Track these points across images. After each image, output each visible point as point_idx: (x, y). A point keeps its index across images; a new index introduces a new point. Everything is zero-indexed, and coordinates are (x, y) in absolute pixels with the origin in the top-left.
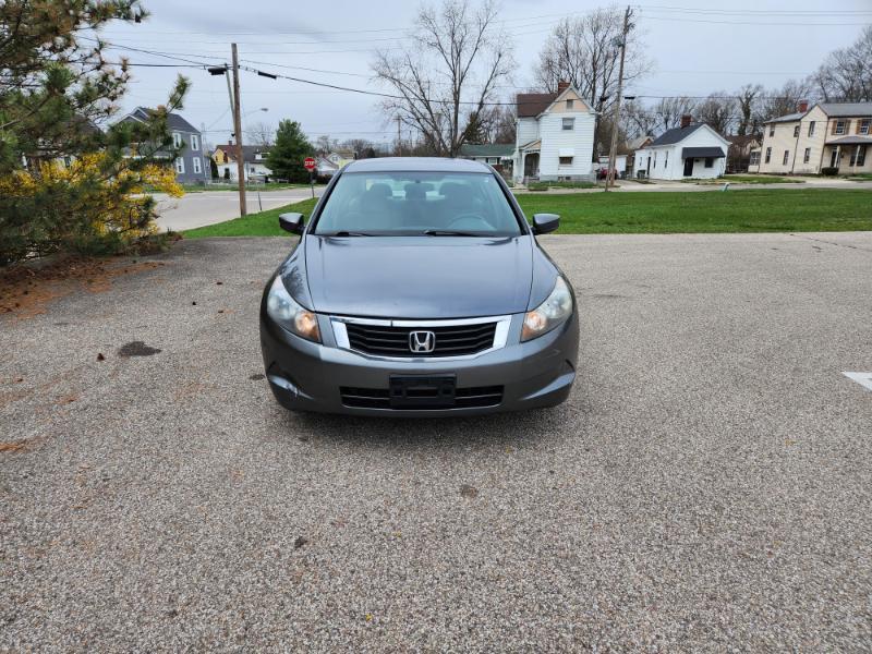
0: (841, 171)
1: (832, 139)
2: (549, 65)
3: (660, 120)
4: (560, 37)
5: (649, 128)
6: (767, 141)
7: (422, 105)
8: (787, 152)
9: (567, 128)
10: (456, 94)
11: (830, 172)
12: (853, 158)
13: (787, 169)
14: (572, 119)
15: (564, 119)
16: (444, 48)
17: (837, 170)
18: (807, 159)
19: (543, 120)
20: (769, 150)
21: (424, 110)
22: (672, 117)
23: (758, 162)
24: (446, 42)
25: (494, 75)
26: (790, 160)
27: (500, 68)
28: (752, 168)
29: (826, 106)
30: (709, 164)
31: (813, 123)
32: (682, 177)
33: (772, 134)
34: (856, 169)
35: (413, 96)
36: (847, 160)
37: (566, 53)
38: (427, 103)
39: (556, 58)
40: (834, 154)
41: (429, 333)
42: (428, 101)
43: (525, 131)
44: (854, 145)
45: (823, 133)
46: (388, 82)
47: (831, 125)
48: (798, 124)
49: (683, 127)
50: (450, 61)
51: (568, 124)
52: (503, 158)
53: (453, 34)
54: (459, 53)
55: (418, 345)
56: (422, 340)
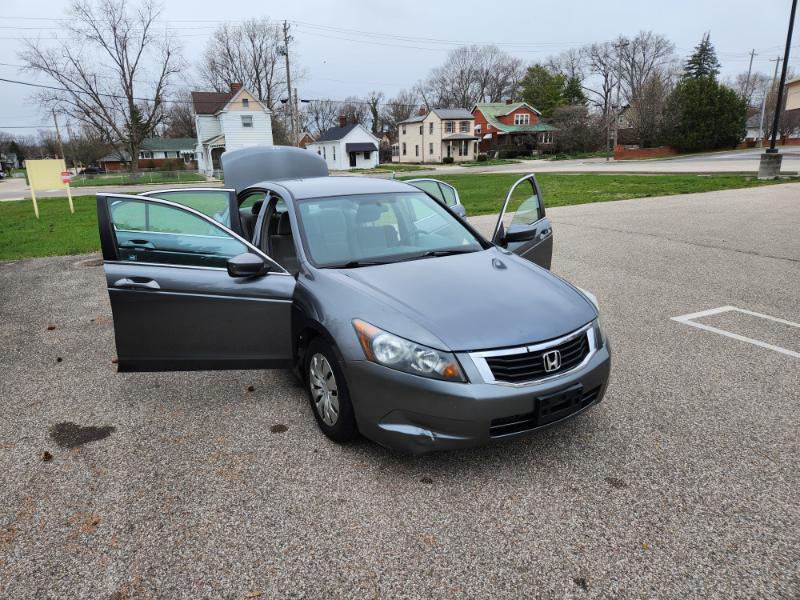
0: (455, 160)
1: (447, 136)
2: (213, 66)
3: (312, 118)
4: (221, 40)
6: (402, 138)
7: (89, 97)
8: (417, 146)
9: (247, 125)
10: (128, 88)
11: (448, 161)
12: (460, 150)
13: (419, 159)
14: (250, 117)
15: (243, 117)
16: (106, 41)
17: (452, 159)
18: (431, 151)
19: (223, 116)
20: (404, 144)
21: (91, 103)
22: (320, 116)
23: (398, 154)
24: (108, 36)
25: (165, 73)
26: (420, 153)
27: (170, 66)
28: (395, 159)
29: (438, 111)
30: (367, 156)
31: (431, 124)
32: (349, 167)
33: (404, 132)
34: (464, 158)
35: (77, 89)
36: (457, 151)
37: (229, 55)
38: (95, 97)
39: (219, 59)
40: (449, 147)
41: (555, 352)
42: (96, 95)
43: (204, 126)
44: (461, 140)
45: (440, 133)
46: (43, 73)
47: (443, 125)
48: (421, 125)
49: (342, 126)
50: (115, 55)
51: (247, 121)
52: (182, 152)
53: (115, 29)
54: (124, 47)
55: (550, 364)
56: (552, 360)
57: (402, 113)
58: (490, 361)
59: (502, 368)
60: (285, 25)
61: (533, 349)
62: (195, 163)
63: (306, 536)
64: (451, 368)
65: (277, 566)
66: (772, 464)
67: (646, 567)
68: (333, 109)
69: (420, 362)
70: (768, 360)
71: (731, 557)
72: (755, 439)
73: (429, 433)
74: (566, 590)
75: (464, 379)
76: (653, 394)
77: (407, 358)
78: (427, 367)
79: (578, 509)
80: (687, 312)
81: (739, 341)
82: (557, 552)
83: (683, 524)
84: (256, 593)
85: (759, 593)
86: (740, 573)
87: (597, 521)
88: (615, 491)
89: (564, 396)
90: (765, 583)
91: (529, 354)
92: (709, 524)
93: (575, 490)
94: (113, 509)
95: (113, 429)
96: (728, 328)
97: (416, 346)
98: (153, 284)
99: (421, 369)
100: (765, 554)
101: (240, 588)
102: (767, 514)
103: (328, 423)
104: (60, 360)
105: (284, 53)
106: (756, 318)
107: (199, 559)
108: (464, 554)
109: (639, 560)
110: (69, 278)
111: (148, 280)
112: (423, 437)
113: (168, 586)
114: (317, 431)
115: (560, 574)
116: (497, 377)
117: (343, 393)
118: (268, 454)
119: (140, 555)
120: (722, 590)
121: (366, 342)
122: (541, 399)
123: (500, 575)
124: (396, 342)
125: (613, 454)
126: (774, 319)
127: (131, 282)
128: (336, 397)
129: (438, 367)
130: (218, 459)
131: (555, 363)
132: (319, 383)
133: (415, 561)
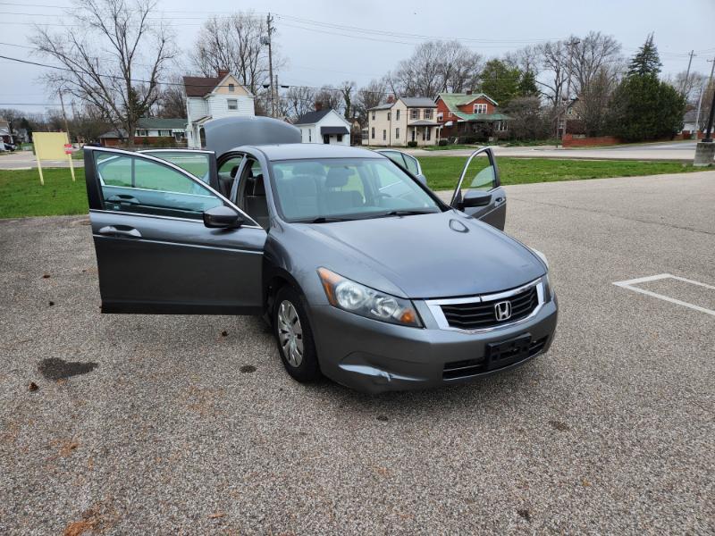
0: (419, 144)
1: (412, 122)
2: (203, 53)
3: (291, 104)
4: (211, 30)
5: (284, 110)
6: (371, 123)
7: (91, 78)
8: (385, 131)
9: (232, 108)
10: (127, 71)
11: (413, 145)
12: (424, 136)
13: (386, 143)
14: (236, 101)
15: (229, 101)
16: (108, 29)
17: (416, 143)
18: (397, 136)
19: (211, 99)
20: (373, 129)
21: (94, 84)
22: (299, 101)
23: (368, 138)
24: (110, 24)
25: (160, 58)
26: (388, 136)
27: (165, 52)
28: (364, 142)
29: (404, 100)
30: (340, 139)
31: (398, 111)
33: (374, 118)
34: (427, 143)
35: (81, 70)
36: (421, 136)
37: (217, 44)
39: (208, 48)
40: (413, 132)
41: (507, 302)
42: (98, 77)
43: (194, 107)
44: (424, 126)
45: (405, 119)
46: (51, 56)
47: (409, 112)
48: (389, 111)
49: (318, 111)
50: (116, 42)
51: (233, 104)
52: (174, 130)
53: (115, 18)
54: (124, 35)
55: (501, 314)
56: (503, 310)
57: (372, 101)
58: (445, 309)
59: (457, 316)
60: (269, 17)
61: (485, 298)
62: (185, 141)
63: (268, 464)
64: (408, 314)
65: (239, 490)
66: (706, 413)
67: (586, 502)
68: (310, 95)
69: (379, 308)
70: (702, 322)
71: (666, 495)
72: (690, 391)
73: (385, 374)
74: (511, 520)
75: (419, 325)
76: (595, 348)
77: (367, 305)
78: (385, 313)
79: (522, 448)
80: (628, 278)
81: (675, 305)
82: (503, 486)
83: (622, 464)
84: (219, 514)
85: (693, 530)
86: (675, 511)
87: (541, 460)
88: (558, 433)
89: (513, 344)
90: (699, 520)
91: (482, 303)
92: (646, 465)
93: (521, 431)
94: (91, 435)
95: (96, 365)
96: (666, 293)
97: (376, 293)
98: (135, 233)
99: (380, 314)
100: (699, 494)
101: (204, 509)
102: (701, 458)
103: (294, 365)
104: (52, 304)
105: (267, 42)
106: (691, 285)
107: (168, 482)
108: (415, 485)
109: (580, 496)
110: (66, 234)
111: (130, 228)
112: (380, 377)
113: (138, 505)
114: (284, 373)
115: (505, 506)
116: (451, 324)
117: (307, 337)
118: (237, 391)
119: (113, 477)
120: (658, 526)
121: (330, 289)
122: (492, 345)
123: (448, 505)
124: (358, 289)
125: (557, 400)
126: (708, 286)
127: (114, 230)
128: (301, 340)
129: (396, 313)
130: (190, 394)
131: (506, 312)
132: (286, 328)
133: (369, 490)
